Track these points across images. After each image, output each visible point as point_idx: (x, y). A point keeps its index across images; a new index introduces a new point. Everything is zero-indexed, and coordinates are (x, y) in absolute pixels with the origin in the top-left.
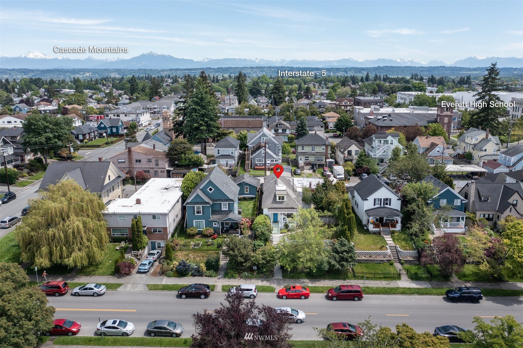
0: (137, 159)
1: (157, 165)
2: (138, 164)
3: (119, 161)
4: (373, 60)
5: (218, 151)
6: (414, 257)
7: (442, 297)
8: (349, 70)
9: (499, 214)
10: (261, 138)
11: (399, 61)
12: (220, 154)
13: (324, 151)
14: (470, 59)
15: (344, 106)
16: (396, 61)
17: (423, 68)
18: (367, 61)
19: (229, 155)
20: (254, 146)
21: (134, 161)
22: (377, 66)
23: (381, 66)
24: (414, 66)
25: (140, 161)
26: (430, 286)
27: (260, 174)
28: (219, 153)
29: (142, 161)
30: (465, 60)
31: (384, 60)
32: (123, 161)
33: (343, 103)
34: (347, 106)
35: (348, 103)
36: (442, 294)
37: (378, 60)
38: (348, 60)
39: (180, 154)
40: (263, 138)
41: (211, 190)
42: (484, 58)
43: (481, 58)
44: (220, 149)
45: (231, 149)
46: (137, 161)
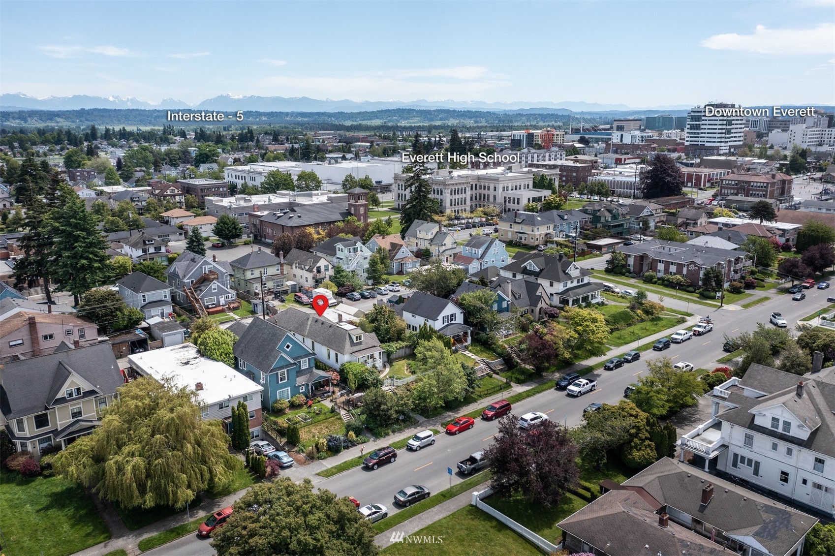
0: (45, 334)
1: (82, 336)
2: (49, 341)
3: (12, 344)
4: (65, 98)
5: (144, 296)
6: (502, 365)
7: (553, 389)
8: (29, 116)
9: (533, 308)
10: (201, 267)
11: (111, 99)
12: (147, 302)
13: (279, 272)
14: (221, 98)
15: (171, 196)
16: (107, 100)
17: (159, 111)
18: (54, 99)
19: (161, 301)
20: (192, 282)
21: (41, 339)
22: (78, 108)
23: (87, 109)
24: (143, 108)
25: (51, 336)
26: (537, 385)
27: (225, 319)
28: (144, 300)
29: (55, 336)
30: (215, 100)
31: (85, 98)
32: (20, 342)
33: (168, 191)
34: (175, 196)
35: (176, 191)
36: (552, 387)
37: (75, 97)
38: (16, 97)
39: (114, 312)
40: (205, 268)
41: (288, 347)
42: (241, 97)
43: (236, 97)
44: (146, 294)
45: (163, 291)
46: (45, 337)
